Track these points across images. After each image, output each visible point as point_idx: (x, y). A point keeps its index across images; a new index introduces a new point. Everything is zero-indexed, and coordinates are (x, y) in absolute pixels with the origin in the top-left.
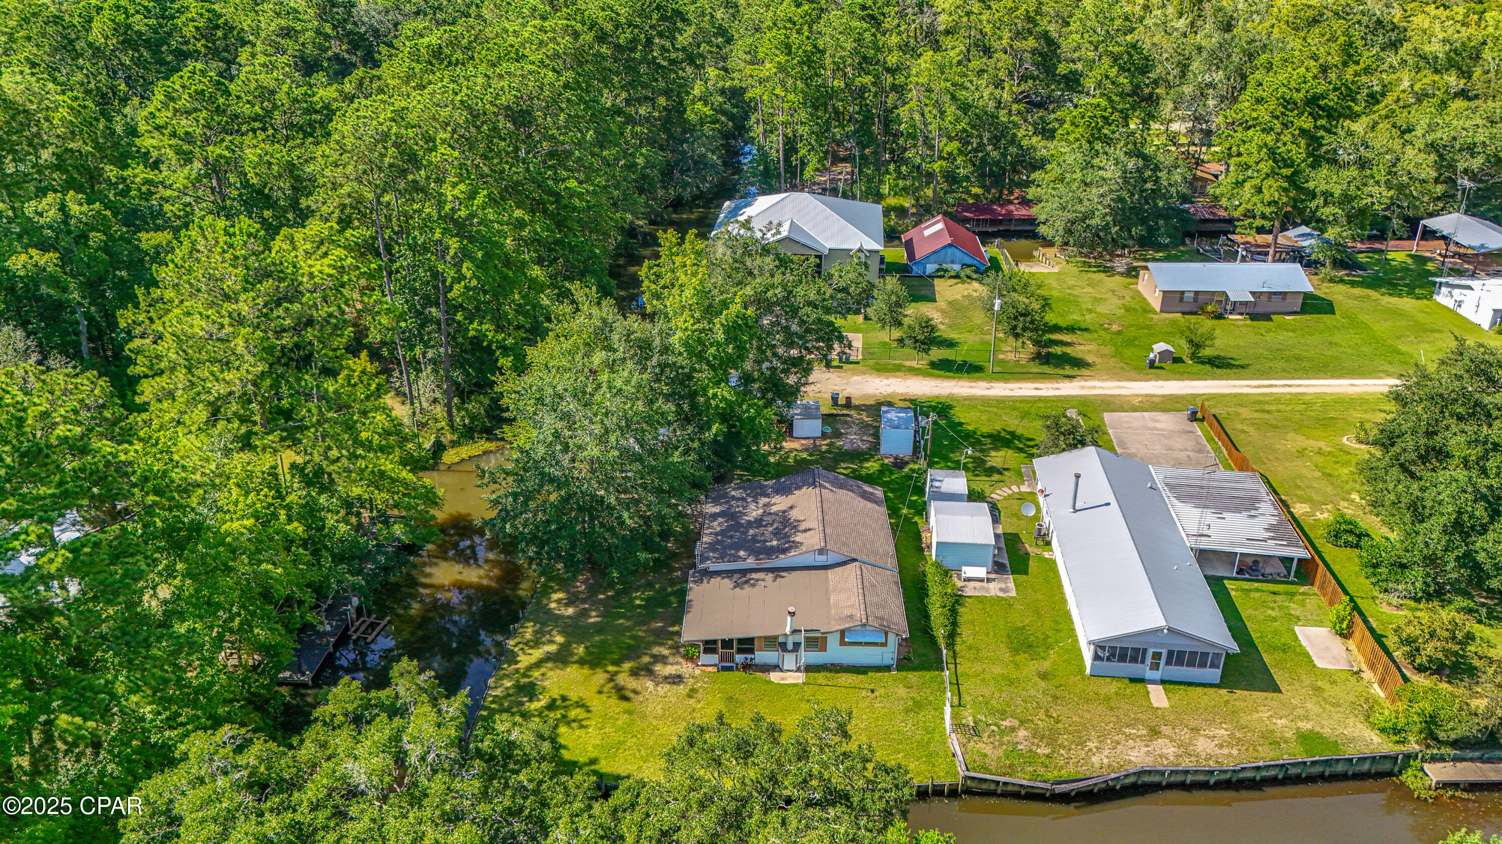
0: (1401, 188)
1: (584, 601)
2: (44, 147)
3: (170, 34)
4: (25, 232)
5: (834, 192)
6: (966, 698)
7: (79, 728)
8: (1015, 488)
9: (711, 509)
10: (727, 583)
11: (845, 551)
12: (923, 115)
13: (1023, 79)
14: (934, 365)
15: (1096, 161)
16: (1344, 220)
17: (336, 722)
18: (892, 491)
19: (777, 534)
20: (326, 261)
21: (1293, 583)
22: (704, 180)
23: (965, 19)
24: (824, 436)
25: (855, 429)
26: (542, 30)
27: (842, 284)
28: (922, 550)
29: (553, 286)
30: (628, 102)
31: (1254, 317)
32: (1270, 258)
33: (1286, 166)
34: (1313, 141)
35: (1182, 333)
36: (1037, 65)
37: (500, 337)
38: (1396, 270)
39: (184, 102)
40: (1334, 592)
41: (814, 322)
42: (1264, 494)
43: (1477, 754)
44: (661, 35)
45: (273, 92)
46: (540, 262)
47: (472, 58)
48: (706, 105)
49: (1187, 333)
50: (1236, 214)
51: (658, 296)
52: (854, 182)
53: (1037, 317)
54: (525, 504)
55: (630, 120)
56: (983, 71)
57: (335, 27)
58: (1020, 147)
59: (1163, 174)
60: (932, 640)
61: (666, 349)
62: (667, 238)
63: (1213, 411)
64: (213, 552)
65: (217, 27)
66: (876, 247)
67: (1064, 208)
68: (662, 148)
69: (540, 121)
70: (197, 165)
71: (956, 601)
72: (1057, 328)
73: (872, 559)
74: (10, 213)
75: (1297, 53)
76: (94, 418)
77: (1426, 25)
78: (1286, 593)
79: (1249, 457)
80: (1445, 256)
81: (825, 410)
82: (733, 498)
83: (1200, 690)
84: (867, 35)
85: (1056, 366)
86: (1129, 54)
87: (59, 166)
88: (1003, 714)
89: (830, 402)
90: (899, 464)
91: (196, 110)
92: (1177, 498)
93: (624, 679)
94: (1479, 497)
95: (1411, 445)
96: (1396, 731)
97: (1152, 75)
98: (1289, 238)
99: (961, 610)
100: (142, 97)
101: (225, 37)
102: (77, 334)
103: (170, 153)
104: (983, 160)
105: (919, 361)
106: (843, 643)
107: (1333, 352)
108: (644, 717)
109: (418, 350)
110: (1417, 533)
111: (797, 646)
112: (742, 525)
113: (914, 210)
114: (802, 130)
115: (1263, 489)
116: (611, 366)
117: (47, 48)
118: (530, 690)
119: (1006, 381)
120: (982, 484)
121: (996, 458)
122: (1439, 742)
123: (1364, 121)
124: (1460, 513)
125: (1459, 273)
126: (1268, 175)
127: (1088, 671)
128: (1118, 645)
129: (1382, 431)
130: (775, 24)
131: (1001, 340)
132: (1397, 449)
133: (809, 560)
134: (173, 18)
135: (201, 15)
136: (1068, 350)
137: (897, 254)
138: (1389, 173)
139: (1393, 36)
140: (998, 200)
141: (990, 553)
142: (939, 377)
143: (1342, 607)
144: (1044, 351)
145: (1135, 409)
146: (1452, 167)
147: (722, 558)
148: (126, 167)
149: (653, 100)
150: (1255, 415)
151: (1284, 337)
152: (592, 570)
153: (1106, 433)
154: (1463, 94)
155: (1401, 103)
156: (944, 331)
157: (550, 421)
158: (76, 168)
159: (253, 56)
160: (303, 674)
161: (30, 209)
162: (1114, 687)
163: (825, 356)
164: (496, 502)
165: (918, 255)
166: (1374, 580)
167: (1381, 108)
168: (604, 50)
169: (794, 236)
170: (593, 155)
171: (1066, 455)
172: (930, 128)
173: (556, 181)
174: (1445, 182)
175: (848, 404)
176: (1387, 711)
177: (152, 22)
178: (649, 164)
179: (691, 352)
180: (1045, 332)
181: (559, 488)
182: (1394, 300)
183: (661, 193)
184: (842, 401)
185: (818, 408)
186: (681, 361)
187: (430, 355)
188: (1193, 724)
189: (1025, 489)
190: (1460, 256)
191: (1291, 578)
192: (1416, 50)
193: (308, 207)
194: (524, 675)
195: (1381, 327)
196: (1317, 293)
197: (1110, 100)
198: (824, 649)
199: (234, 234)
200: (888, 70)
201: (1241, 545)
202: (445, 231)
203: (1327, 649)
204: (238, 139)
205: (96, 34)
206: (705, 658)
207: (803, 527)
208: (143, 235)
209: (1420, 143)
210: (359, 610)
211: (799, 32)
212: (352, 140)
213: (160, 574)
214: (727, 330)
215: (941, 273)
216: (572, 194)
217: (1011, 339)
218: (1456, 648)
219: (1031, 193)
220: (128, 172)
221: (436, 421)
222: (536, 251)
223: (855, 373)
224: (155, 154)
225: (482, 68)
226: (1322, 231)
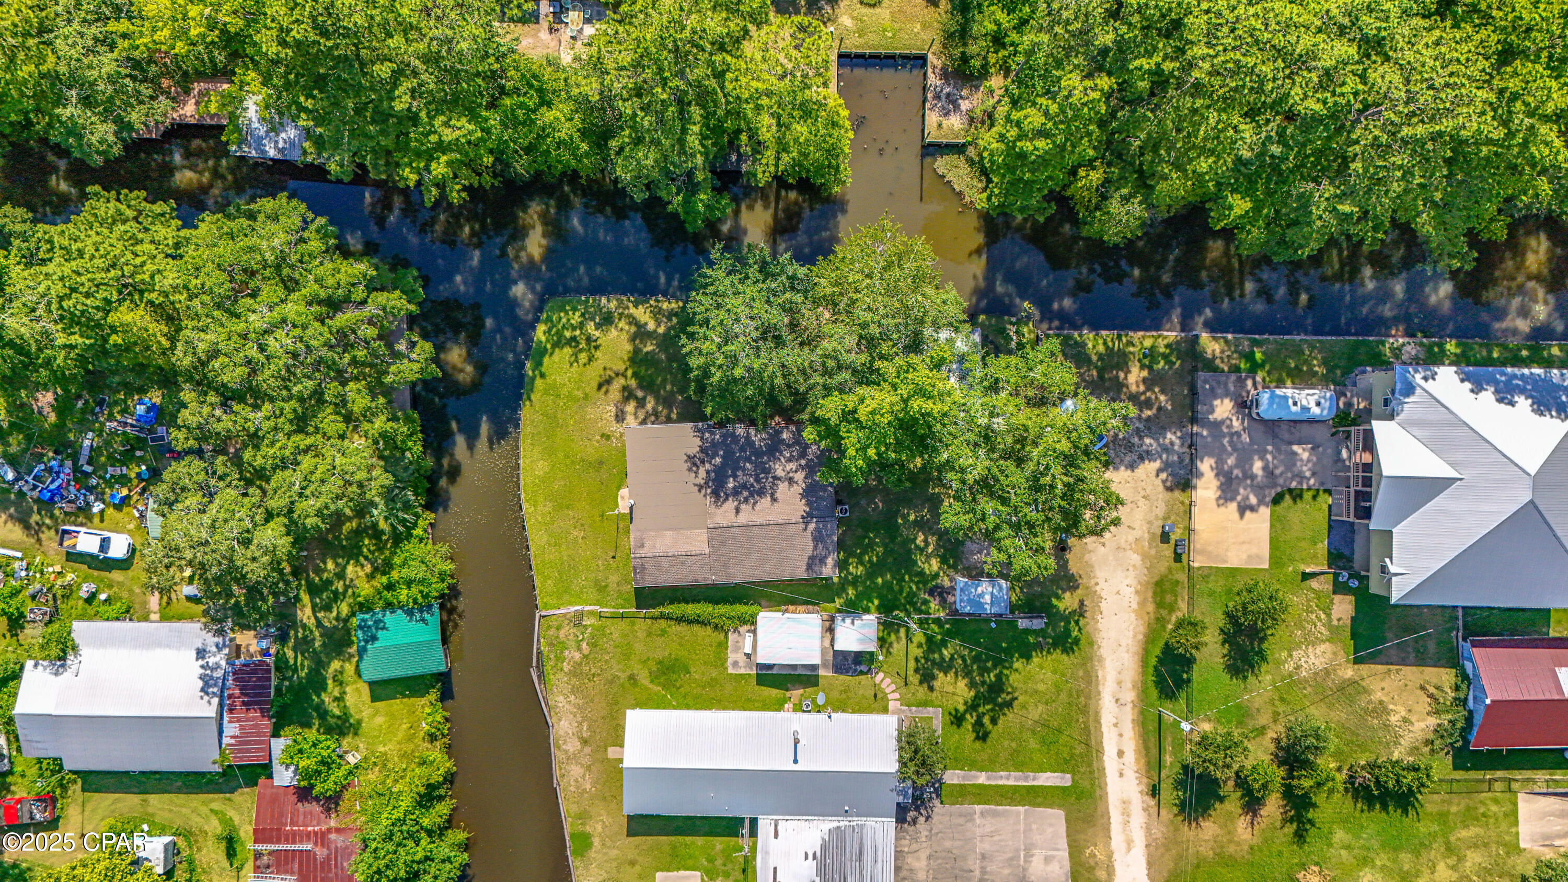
6: (608, 622)
88: (593, 645)
93: (618, 383)
118: (606, 322)
194: (622, 315)
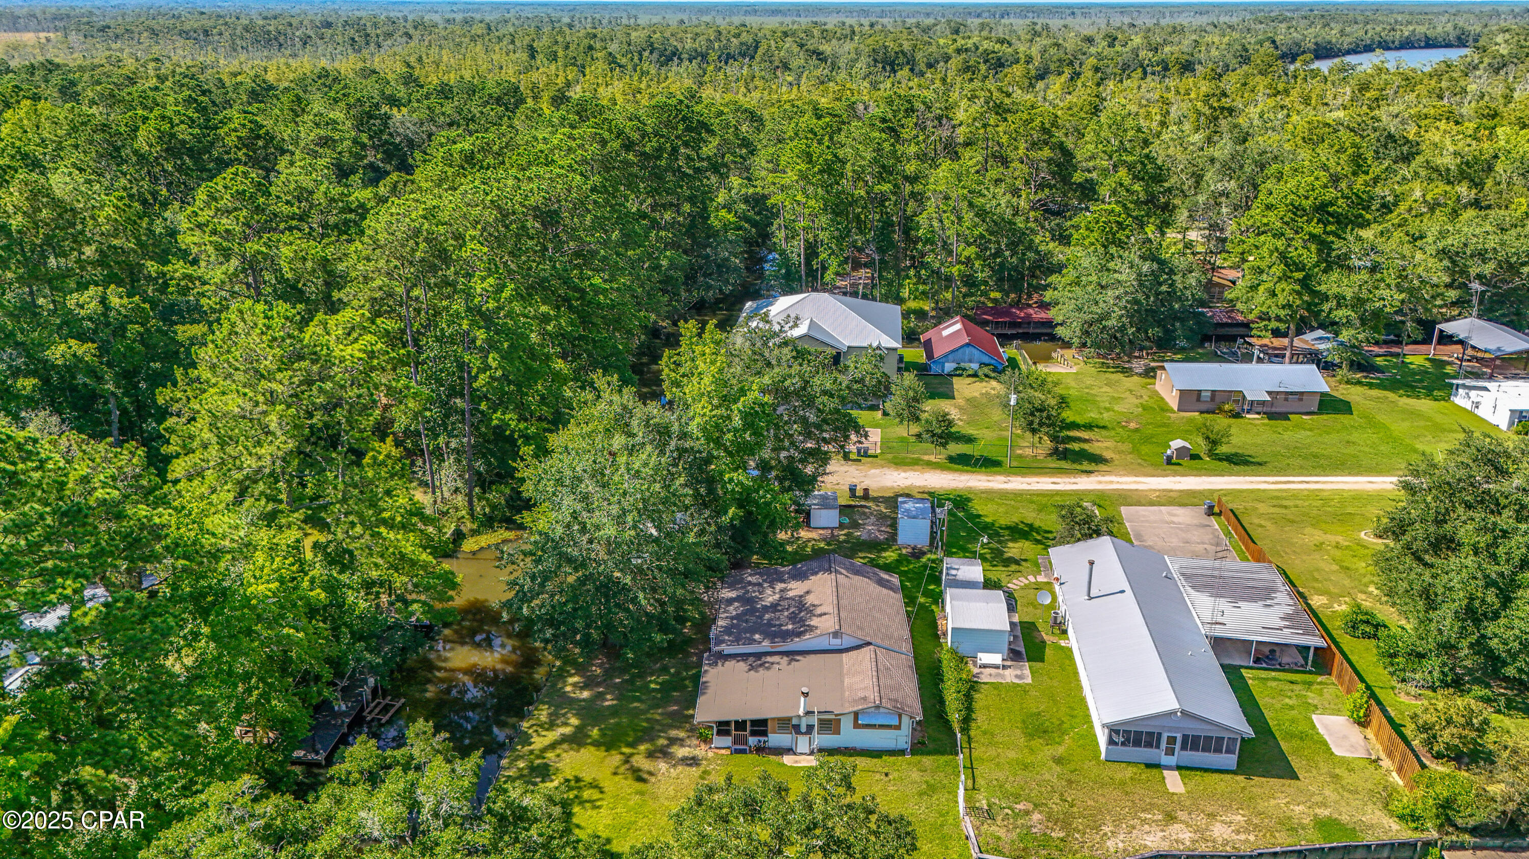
0: (1411, 291)
1: (598, 684)
2: (88, 243)
3: (212, 144)
4: (66, 323)
5: (855, 294)
6: (980, 782)
7: (103, 780)
8: (1032, 579)
9: (727, 594)
10: (742, 666)
11: (859, 634)
12: (941, 221)
13: (1041, 187)
14: (951, 459)
15: (1111, 265)
16: (1357, 323)
17: (352, 779)
18: (910, 580)
19: (793, 618)
20: (356, 346)
21: (1310, 672)
22: (727, 282)
23: (982, 131)
24: (842, 526)
25: (873, 519)
26: (571, 137)
27: (858, 375)
28: (937, 637)
29: (575, 380)
30: (654, 207)
31: (1272, 416)
32: (1287, 359)
33: (1298, 270)
34: (1324, 246)
35: (1198, 429)
36: (1053, 174)
37: (522, 426)
38: (1414, 373)
39: (226, 201)
40: (1351, 681)
41: (831, 413)
42: (1280, 584)
43: (1498, 842)
44: (686, 145)
45: (311, 193)
46: (564, 356)
47: (503, 163)
48: (729, 212)
49: (1204, 430)
50: (1251, 317)
51: (677, 384)
52: (874, 286)
53: (1054, 413)
54: (542, 585)
55: (655, 225)
56: (1000, 180)
57: (371, 138)
58: (1037, 252)
59: (1178, 278)
60: (947, 724)
61: (684, 436)
62: (689, 328)
63: (1230, 506)
64: (238, 613)
65: (258, 137)
66: (894, 344)
67: (1080, 310)
68: (685, 252)
69: (567, 221)
70: (234, 262)
71: (971, 687)
72: (1074, 426)
73: (886, 643)
74: (51, 307)
75: (1307, 163)
76: (132, 486)
77: (1437, 139)
78: (1304, 683)
79: (1265, 549)
80: (1461, 360)
81: (842, 501)
82: (750, 583)
83: (1216, 776)
84: (886, 145)
85: (1074, 462)
86: (1142, 163)
87: (102, 261)
88: (1017, 797)
89: (848, 494)
90: (917, 554)
91: (236, 209)
92: (1193, 587)
93: (640, 761)
94: (1490, 583)
95: (1421, 534)
96: (1414, 818)
97: (1166, 185)
98: (1306, 342)
99: (976, 696)
100: (183, 202)
101: (265, 147)
102: (109, 424)
103: (210, 249)
104: (1001, 265)
105: (937, 455)
106: (856, 726)
107: (1351, 450)
108: (655, 798)
109: (441, 440)
110: (1431, 621)
111: (810, 728)
112: (757, 610)
113: (933, 313)
114: (823, 235)
115: (1279, 580)
116: (631, 451)
117: (94, 154)
118: (543, 772)
119: (1023, 475)
120: (999, 573)
121: (1014, 549)
122: (1457, 828)
123: (1376, 228)
124: (1472, 599)
125: (1477, 376)
126: (1280, 279)
127: (1103, 756)
128: (1133, 729)
129: (1393, 519)
130: (796, 134)
131: (1018, 436)
132: (1407, 537)
133: (824, 643)
134: (216, 128)
135: (244, 126)
136: (1086, 446)
137: (915, 354)
138: (1400, 276)
139: (1405, 149)
140: (1017, 304)
141: (1006, 639)
142: (956, 471)
143: (1358, 695)
144: (1061, 447)
145: (1152, 504)
146: (1464, 272)
147: (737, 641)
148: (166, 262)
149: (678, 206)
150: (1272, 510)
151: (1302, 435)
152: (608, 656)
153: (1121, 523)
154: (1476, 204)
155: (1414, 213)
156: (961, 426)
157: (569, 502)
158: (118, 263)
159: (292, 163)
160: (317, 753)
161: (71, 301)
162: (1130, 772)
163: (842, 447)
164: (514, 583)
165: (937, 354)
166: (1391, 669)
167: (1394, 218)
168: (631, 157)
169: (812, 334)
170: (618, 254)
171: (1081, 544)
172: (948, 233)
173: (582, 279)
174: (1459, 287)
175: (866, 495)
176: (1406, 799)
177: (196, 131)
178: (672, 266)
179: (709, 439)
180: (1062, 428)
181: (576, 569)
182: (1412, 402)
183: (684, 295)
184: (859, 493)
185: (835, 499)
186: (697, 445)
187: (453, 445)
188: (1209, 809)
189: (1041, 579)
190: (1478, 360)
191: (1309, 668)
192: (1427, 162)
193: (340, 300)
194: (538, 757)
195: (1400, 427)
196: (1334, 394)
197: (1124, 206)
198: (838, 732)
199: (272, 318)
200: (907, 178)
201: (1256, 633)
202: (473, 323)
203: (1345, 737)
204: (275, 237)
205: (141, 143)
206: (718, 741)
207: (819, 611)
208: (180, 328)
209: (1431, 250)
210: (375, 691)
211: (820, 142)
212: (385, 235)
213: (185, 638)
214: (745, 416)
215: (959, 372)
216: (597, 291)
217: (1028, 434)
218: (1474, 734)
219: (1048, 295)
220: (170, 268)
221: (457, 509)
222: (560, 345)
223: (874, 466)
224: (195, 250)
225: (513, 171)
226: (1337, 334)
